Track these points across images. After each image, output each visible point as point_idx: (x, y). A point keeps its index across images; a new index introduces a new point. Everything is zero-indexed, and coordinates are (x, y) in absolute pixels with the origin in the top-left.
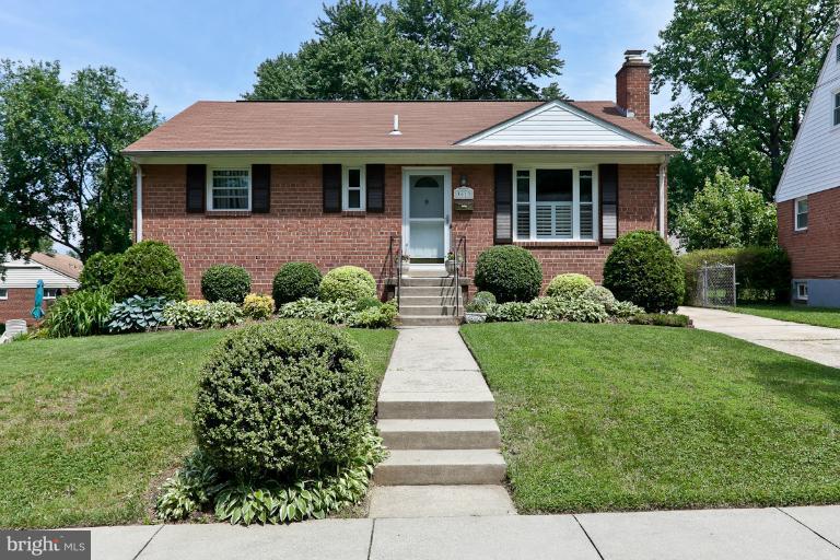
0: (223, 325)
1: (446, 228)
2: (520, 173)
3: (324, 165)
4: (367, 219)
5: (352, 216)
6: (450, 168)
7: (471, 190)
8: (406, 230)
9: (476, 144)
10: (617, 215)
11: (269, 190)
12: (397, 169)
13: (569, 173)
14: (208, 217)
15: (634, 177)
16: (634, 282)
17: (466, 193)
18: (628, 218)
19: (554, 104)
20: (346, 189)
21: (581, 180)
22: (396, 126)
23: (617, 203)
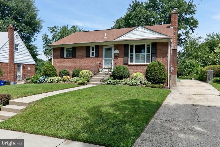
0: (58, 82)
1: (113, 60)
2: (131, 46)
3: (86, 46)
4: (95, 59)
5: (92, 58)
6: (113, 46)
7: (118, 51)
8: (104, 61)
9: (120, 39)
10: (156, 57)
11: (75, 52)
12: (102, 46)
13: (144, 45)
14: (65, 59)
15: (161, 46)
16: (149, 75)
17: (117, 52)
18: (159, 57)
19: (140, 27)
20: (91, 51)
21: (147, 47)
22: (106, 36)
23: (156, 53)
